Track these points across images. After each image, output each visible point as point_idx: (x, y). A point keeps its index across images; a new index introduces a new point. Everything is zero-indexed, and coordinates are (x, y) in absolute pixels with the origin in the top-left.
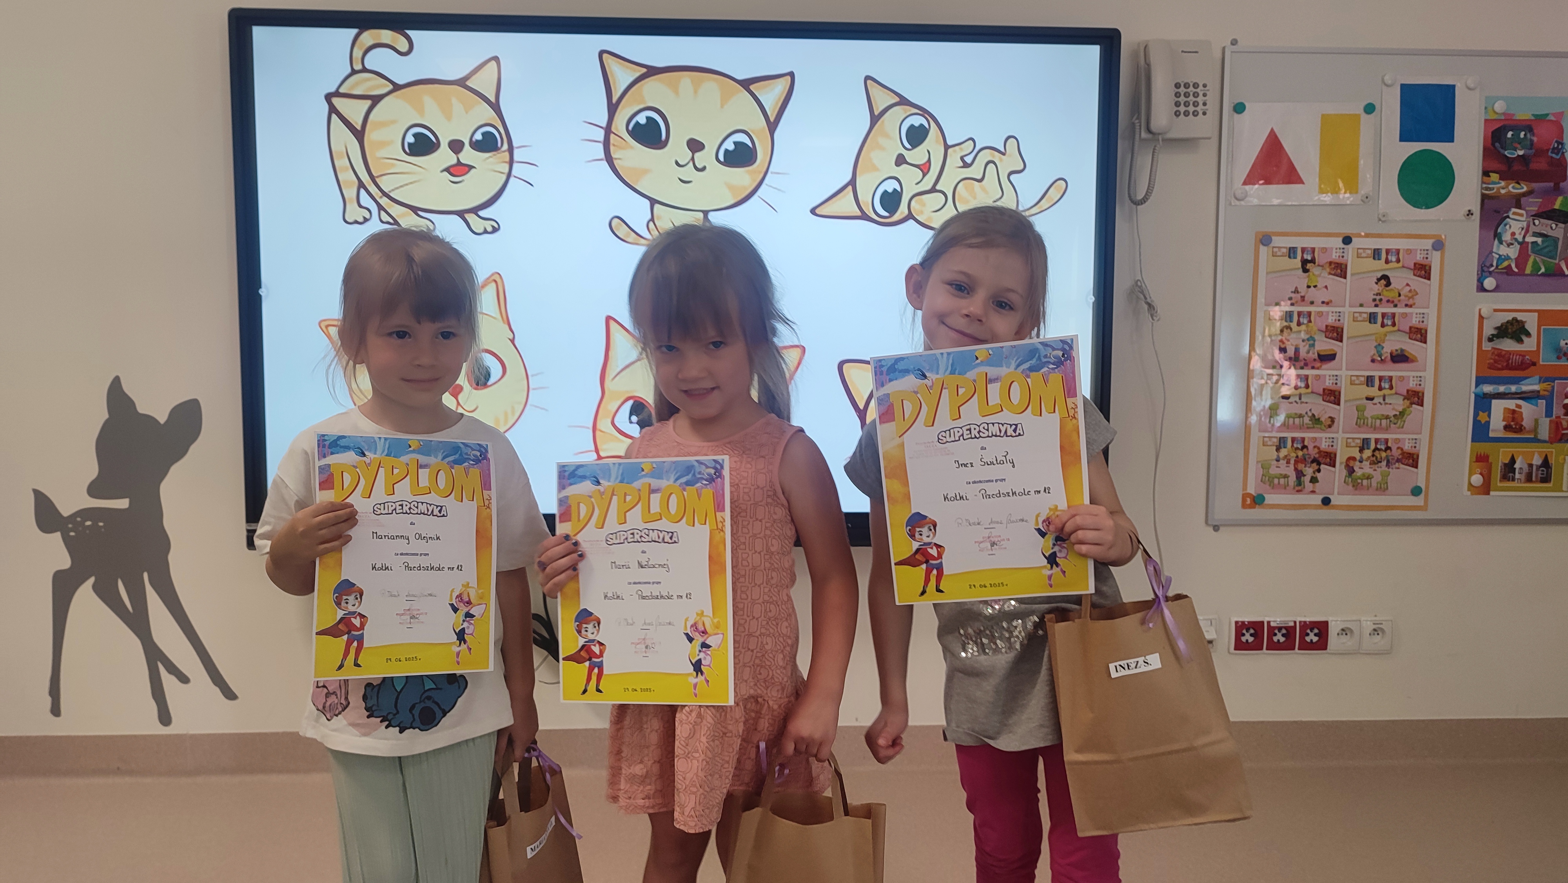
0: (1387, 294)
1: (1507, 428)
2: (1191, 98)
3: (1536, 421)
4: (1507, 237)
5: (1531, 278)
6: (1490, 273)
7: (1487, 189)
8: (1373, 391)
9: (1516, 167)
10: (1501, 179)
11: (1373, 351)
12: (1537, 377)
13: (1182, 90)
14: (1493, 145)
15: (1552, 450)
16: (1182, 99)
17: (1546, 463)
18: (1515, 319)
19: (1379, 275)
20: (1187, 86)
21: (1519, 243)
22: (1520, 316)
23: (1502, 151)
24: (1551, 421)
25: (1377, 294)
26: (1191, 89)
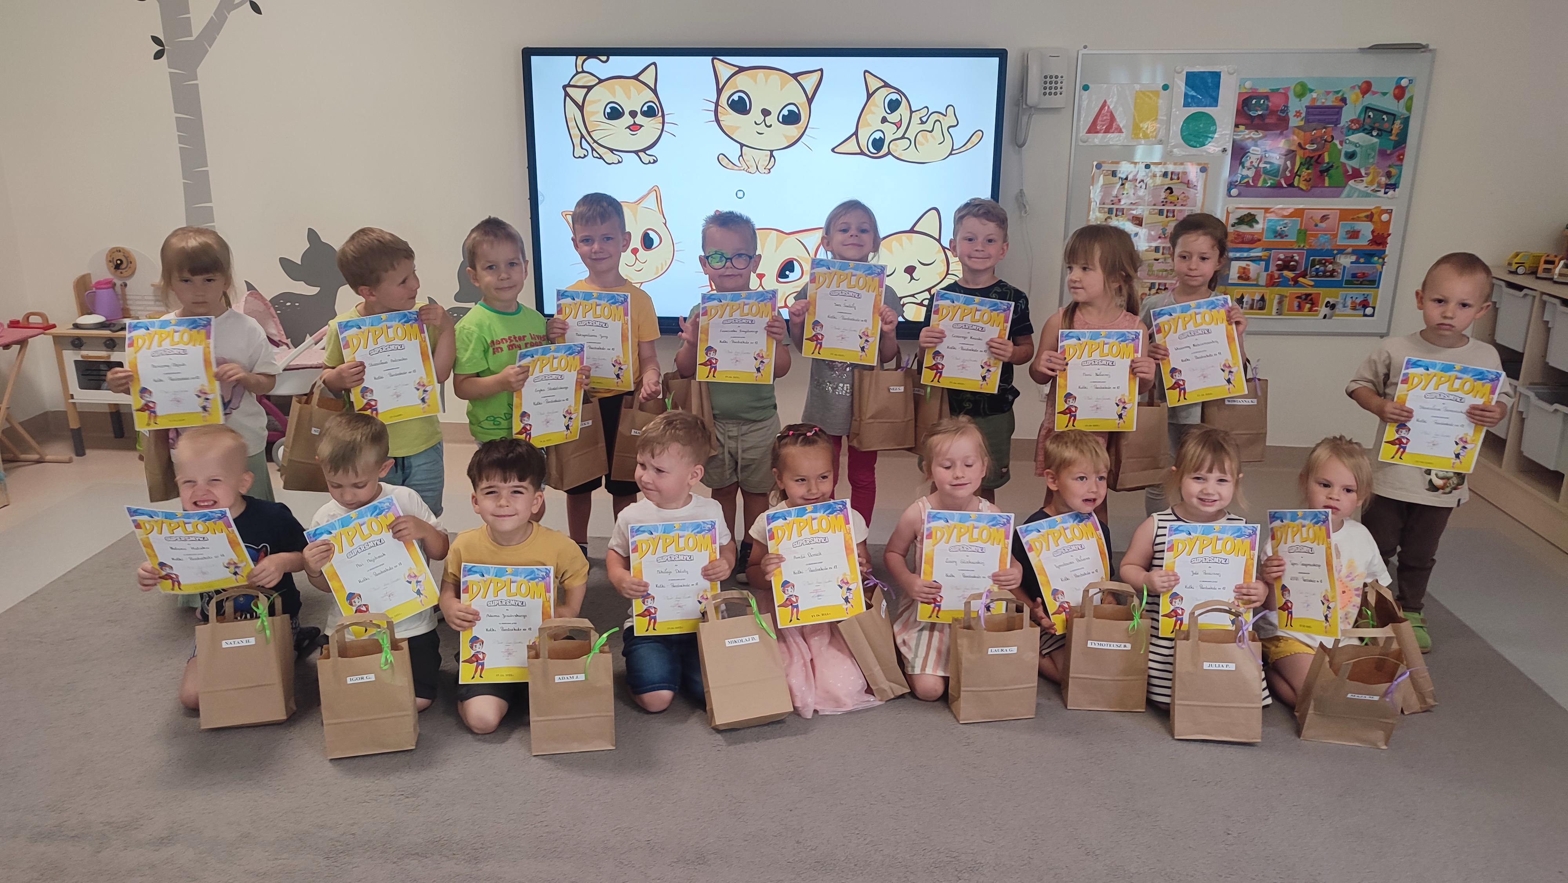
0: (1171, 198)
1: (1239, 278)
2: (1053, 85)
3: (1258, 274)
4: (1247, 164)
5: (1261, 189)
6: (1236, 186)
7: (1236, 135)
8: (1158, 255)
9: (1256, 121)
10: (1246, 129)
11: (1161, 232)
12: (1260, 249)
13: (1048, 80)
14: (1243, 107)
15: (1267, 292)
16: (1048, 85)
17: (1263, 299)
18: (1249, 214)
19: (1166, 187)
20: (1051, 77)
21: (1255, 168)
22: (1253, 212)
23: (1248, 112)
24: (1267, 274)
25: (1165, 198)
26: (1054, 80)
